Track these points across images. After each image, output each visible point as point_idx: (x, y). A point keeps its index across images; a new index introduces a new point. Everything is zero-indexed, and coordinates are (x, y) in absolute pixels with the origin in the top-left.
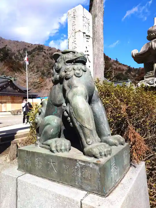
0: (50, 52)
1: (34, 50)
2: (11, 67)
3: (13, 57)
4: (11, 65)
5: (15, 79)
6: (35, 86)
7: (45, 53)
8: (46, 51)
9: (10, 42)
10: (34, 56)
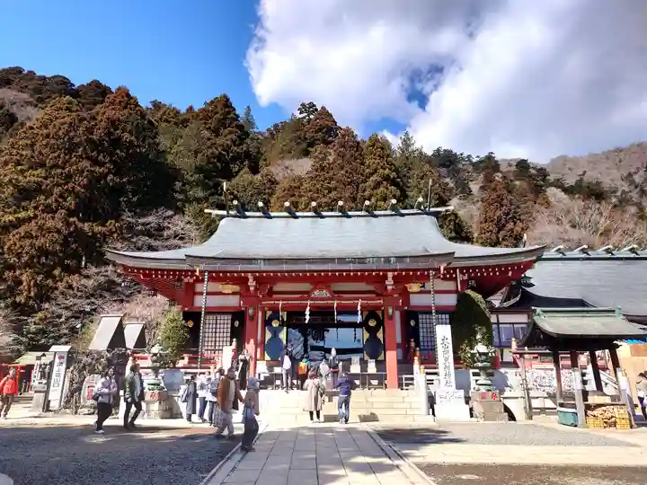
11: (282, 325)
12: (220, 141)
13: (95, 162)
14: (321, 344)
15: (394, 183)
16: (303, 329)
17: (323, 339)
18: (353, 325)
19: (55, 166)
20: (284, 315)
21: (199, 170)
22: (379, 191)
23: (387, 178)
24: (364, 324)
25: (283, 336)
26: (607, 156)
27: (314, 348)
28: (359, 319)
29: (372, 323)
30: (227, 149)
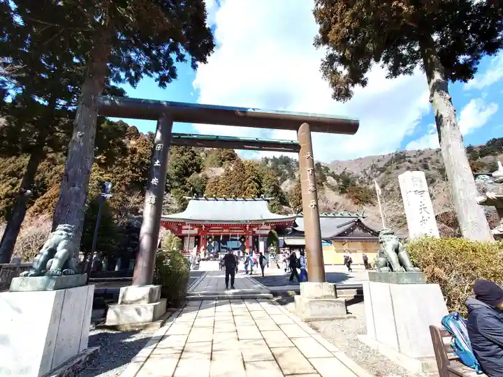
0: (421, 158)
1: (389, 163)
2: (356, 197)
3: (357, 183)
4: (355, 194)
5: (365, 215)
6: (399, 222)
7: (410, 161)
8: (412, 159)
9: (350, 162)
10: (390, 173)
11: (212, 240)
12: (184, 157)
13: (134, 171)
14: (225, 246)
15: (256, 181)
16: (219, 242)
17: (226, 244)
18: (236, 240)
19: (118, 173)
20: (213, 237)
21: (176, 174)
22: (250, 185)
23: (254, 179)
24: (240, 240)
25: (213, 244)
26: (356, 161)
27: (223, 248)
28: (238, 238)
29: (243, 240)
30: (186, 162)
